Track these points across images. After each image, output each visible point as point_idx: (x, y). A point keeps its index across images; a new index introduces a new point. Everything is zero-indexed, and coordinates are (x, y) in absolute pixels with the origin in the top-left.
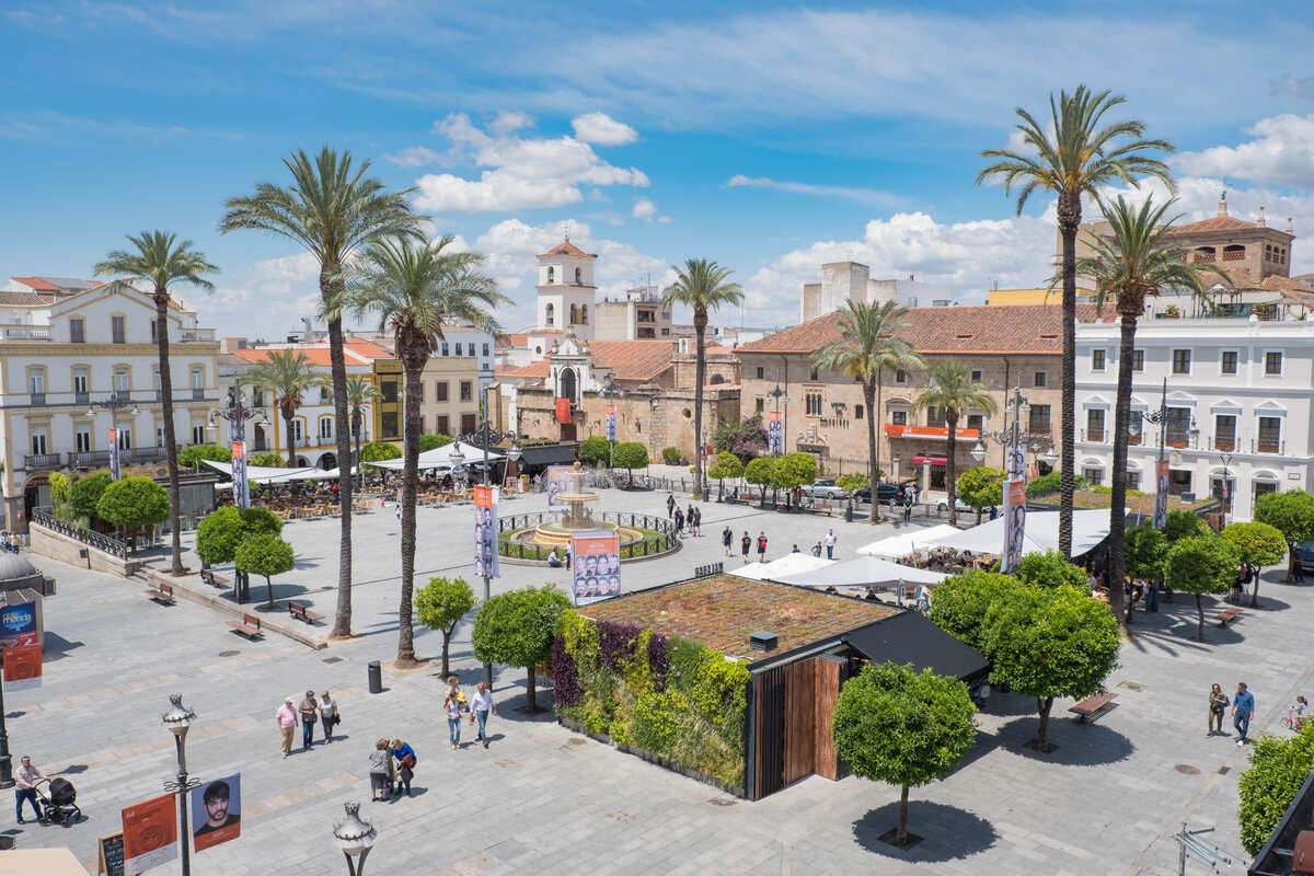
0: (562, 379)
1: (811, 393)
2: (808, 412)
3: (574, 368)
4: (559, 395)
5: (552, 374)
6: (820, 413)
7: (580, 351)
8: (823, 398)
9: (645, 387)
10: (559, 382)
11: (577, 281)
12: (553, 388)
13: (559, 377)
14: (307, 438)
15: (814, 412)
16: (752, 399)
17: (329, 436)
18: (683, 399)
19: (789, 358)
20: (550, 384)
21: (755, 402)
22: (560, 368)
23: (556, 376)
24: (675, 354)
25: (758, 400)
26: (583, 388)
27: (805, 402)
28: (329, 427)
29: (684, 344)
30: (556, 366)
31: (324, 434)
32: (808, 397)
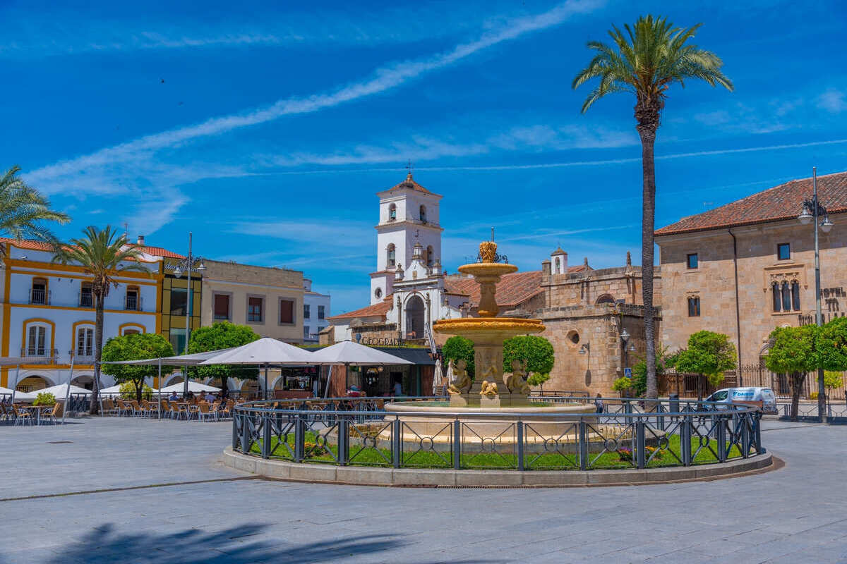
0: (407, 310)
1: (779, 280)
2: (776, 308)
3: (423, 294)
4: (404, 329)
5: (395, 304)
6: (797, 307)
7: (430, 273)
8: (802, 284)
9: (512, 312)
10: (404, 315)
11: (421, 219)
12: (396, 321)
13: (404, 307)
14: (54, 352)
15: (787, 308)
16: (680, 299)
17: (89, 353)
18: (567, 319)
19: (739, 233)
20: (392, 317)
21: (685, 304)
22: (404, 296)
23: (400, 305)
24: (546, 276)
25: (689, 300)
26: (434, 318)
27: (770, 295)
28: (89, 343)
29: (558, 261)
30: (399, 294)
31: (81, 348)
32: (775, 286)
